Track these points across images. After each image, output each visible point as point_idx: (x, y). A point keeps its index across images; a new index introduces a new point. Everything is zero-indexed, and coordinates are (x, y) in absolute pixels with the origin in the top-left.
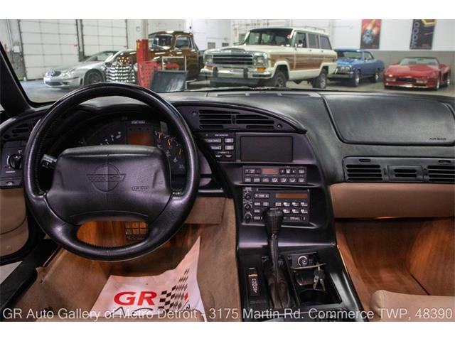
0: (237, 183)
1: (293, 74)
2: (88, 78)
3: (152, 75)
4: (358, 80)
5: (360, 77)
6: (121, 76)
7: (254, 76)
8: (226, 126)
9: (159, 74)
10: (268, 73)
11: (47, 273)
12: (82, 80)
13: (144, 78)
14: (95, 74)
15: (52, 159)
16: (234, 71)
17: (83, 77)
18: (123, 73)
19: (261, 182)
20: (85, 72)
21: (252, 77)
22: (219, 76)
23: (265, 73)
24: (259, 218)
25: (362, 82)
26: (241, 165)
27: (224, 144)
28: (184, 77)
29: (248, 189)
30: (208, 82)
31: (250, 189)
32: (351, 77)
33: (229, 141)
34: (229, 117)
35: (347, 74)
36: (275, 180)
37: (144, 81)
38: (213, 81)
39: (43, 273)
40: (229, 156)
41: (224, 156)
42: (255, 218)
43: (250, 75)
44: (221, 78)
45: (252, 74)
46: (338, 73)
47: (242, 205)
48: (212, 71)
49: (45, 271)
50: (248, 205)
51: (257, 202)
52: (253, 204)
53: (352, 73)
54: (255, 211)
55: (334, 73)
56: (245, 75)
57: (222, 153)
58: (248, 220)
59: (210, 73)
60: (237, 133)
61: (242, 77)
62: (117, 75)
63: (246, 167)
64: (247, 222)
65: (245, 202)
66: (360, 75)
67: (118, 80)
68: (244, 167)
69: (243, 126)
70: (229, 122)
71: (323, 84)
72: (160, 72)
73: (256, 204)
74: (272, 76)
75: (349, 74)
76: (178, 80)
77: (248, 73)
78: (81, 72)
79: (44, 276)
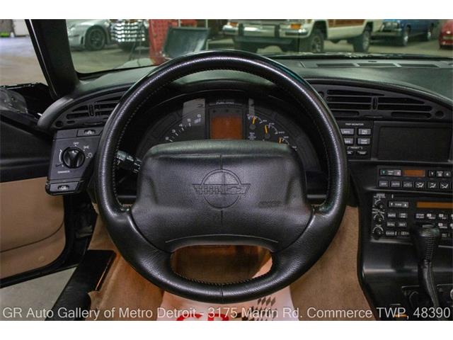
0: (370, 189)
1: (332, 32)
2: (89, 36)
3: (166, 33)
4: (406, 38)
5: (409, 34)
6: (128, 34)
7: (287, 34)
8: (362, 112)
9: (174, 32)
10: (304, 31)
11: (102, 298)
12: (82, 38)
13: (156, 37)
14: (97, 31)
15: (124, 156)
16: (264, 29)
17: (84, 35)
18: (131, 30)
19: (402, 187)
20: (86, 29)
21: (284, 36)
22: (245, 34)
23: (300, 31)
24: (393, 233)
25: (411, 41)
26: (375, 164)
27: (357, 136)
28: (205, 36)
29: (381, 196)
30: (230, 41)
31: (383, 196)
32: (399, 35)
33: (365, 132)
34: (369, 100)
35: (394, 31)
36: (420, 185)
37: (156, 40)
38: (237, 40)
39: (97, 299)
40: (364, 153)
41: (355, 152)
42: (388, 233)
43: (282, 34)
44: (246, 37)
45: (284, 32)
46: (384, 31)
47: (371, 215)
48: (237, 29)
49: (100, 296)
50: (379, 216)
51: (392, 212)
52: (386, 215)
53: (400, 30)
54: (389, 224)
55: (379, 31)
56: (277, 32)
57: (352, 148)
58: (378, 237)
59: (234, 31)
60: (375, 122)
61: (273, 35)
62: (123, 32)
63: (383, 167)
64: (376, 239)
65: (375, 212)
66: (409, 32)
67: (125, 38)
68: (379, 167)
69: (387, 113)
70: (367, 107)
71: (366, 44)
72: (175, 29)
73: (389, 215)
74: (309, 34)
75: (397, 32)
76: (198, 40)
77: (280, 31)
78: (82, 29)
79: (99, 303)
